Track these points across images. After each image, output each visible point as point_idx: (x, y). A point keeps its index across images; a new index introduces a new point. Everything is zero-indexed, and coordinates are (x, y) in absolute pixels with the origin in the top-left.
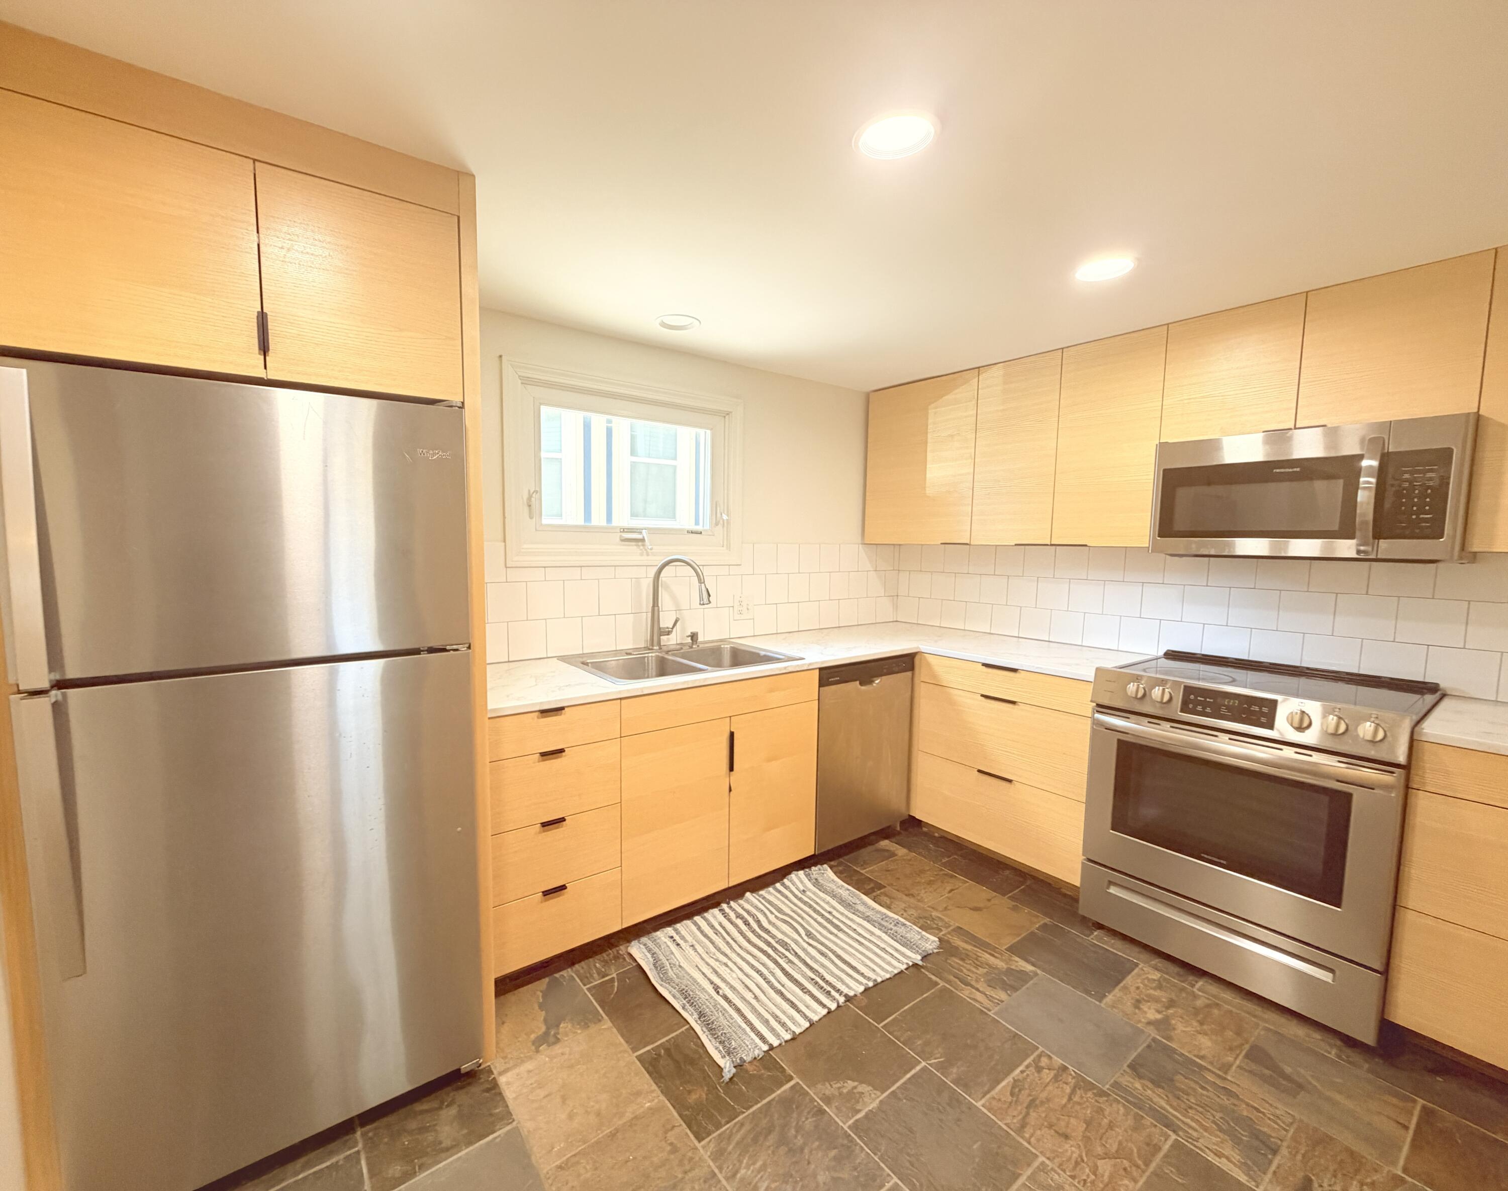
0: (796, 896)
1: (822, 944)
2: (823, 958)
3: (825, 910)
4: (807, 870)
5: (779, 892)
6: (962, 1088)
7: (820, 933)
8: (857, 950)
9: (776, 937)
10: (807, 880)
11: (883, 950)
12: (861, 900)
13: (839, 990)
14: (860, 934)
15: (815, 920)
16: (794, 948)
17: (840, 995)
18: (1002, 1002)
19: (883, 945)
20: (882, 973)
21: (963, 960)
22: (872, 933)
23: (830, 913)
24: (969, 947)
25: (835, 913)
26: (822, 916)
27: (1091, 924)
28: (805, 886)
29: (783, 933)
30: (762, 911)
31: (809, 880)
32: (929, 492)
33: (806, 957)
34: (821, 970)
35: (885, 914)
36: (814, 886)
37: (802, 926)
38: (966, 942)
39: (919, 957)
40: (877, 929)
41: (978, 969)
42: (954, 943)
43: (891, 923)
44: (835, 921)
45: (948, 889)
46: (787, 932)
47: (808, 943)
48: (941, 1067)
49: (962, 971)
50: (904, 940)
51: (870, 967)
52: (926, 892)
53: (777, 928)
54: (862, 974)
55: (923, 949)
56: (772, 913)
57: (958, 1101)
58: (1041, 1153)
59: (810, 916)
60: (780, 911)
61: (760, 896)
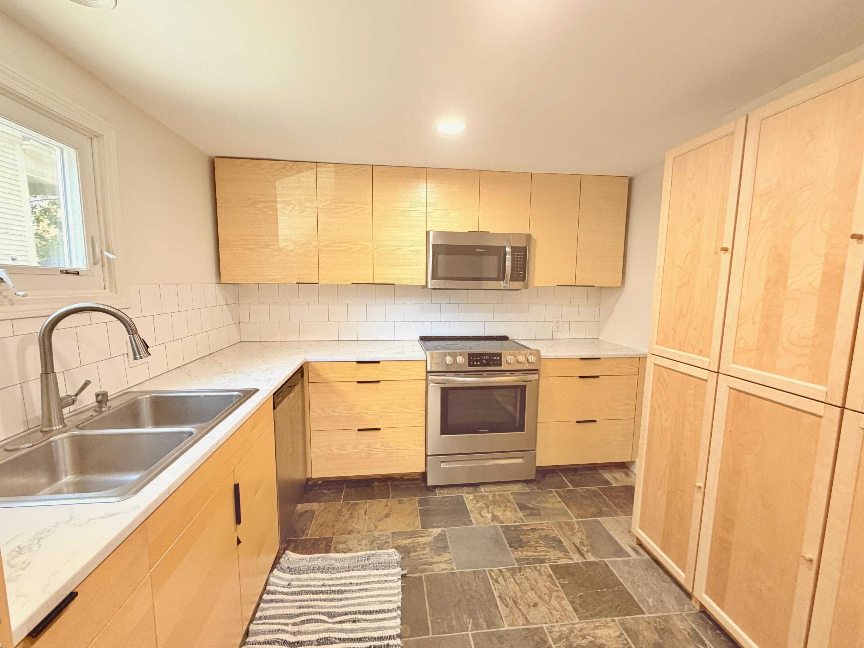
0: (287, 594)
1: (345, 614)
2: (358, 624)
3: (319, 586)
4: (278, 565)
5: (271, 601)
6: (493, 627)
7: (335, 607)
8: (368, 597)
9: (312, 641)
10: (283, 573)
11: (379, 582)
12: (331, 558)
13: (390, 636)
14: (357, 584)
15: (321, 600)
16: (335, 636)
17: (395, 639)
18: (451, 559)
19: (376, 579)
20: (396, 598)
21: (415, 551)
22: (363, 576)
23: (323, 585)
24: (409, 541)
25: (327, 583)
26: (321, 592)
27: (431, 488)
28: (286, 580)
29: (314, 632)
30: (279, 630)
31: (285, 572)
32: (282, 245)
33: (348, 634)
34: (367, 634)
35: (355, 557)
36: (292, 574)
37: (320, 613)
38: (405, 539)
39: (399, 569)
40: (363, 571)
41: (425, 550)
42: (402, 544)
43: (365, 560)
44: (334, 588)
45: (363, 513)
46: (315, 628)
47: (335, 623)
48: (477, 626)
49: (421, 559)
50: (383, 565)
51: (386, 601)
52: (356, 523)
53: (305, 633)
54: (388, 611)
55: (396, 561)
56: (286, 624)
57: (501, 636)
58: (542, 623)
59: (314, 600)
60: (290, 616)
61: (260, 618)
